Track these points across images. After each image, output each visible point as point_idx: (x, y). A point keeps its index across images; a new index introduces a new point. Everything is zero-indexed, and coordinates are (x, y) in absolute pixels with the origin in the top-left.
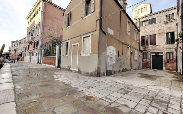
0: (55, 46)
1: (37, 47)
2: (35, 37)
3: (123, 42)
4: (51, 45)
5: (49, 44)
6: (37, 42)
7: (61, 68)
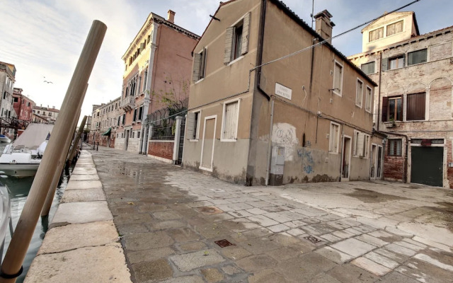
0: (174, 119)
1: (140, 118)
2: (137, 98)
3: (319, 112)
4: (167, 115)
5: (163, 112)
6: (141, 108)
7: (183, 166)
